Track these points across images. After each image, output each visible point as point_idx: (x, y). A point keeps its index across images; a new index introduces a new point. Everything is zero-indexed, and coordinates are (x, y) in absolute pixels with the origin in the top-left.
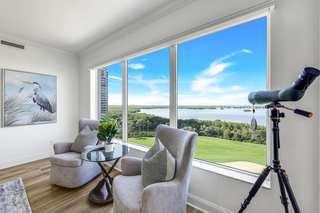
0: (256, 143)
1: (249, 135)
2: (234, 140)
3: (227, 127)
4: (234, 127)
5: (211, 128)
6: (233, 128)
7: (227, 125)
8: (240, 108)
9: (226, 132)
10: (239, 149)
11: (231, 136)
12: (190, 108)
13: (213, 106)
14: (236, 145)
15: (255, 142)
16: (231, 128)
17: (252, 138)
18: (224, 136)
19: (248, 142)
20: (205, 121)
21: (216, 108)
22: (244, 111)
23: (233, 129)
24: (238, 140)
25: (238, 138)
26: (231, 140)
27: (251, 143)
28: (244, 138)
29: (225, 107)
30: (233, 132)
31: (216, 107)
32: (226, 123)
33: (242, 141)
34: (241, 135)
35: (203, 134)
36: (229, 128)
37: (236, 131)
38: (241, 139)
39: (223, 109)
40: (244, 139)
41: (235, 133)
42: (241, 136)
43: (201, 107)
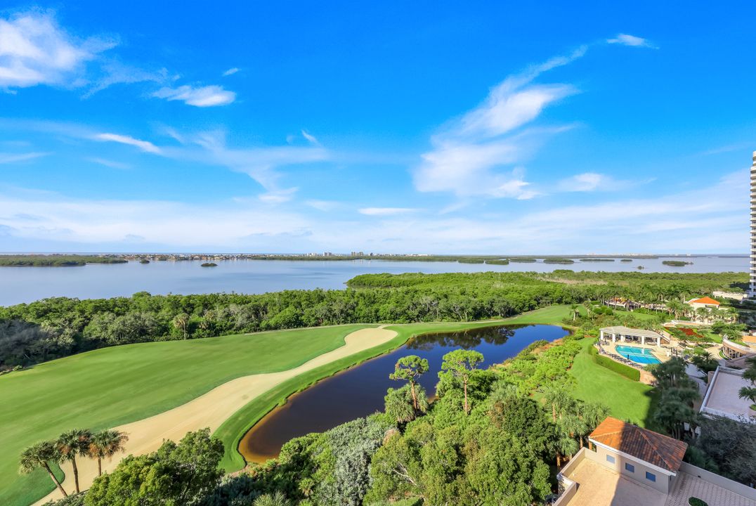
0: (245, 332)
1: (230, 318)
2: (199, 337)
3: (177, 308)
4: (193, 304)
5: (133, 319)
6: (193, 308)
7: (175, 304)
8: (193, 259)
9: (177, 322)
10: (215, 354)
11: (191, 329)
12: (21, 264)
13: (114, 256)
14: (208, 347)
15: (243, 331)
16: (188, 310)
17: (238, 323)
18: (173, 334)
19: (230, 334)
20: (107, 302)
21: (125, 262)
22: (202, 266)
23: (192, 312)
24: (209, 335)
25: (208, 331)
26: (191, 338)
27: (236, 333)
28: (221, 326)
29: (154, 257)
30: (194, 318)
31: (125, 257)
32: (175, 298)
33: (217, 333)
34: (214, 321)
35: (104, 339)
36: (184, 309)
37: (201, 314)
38: (215, 330)
39: (148, 262)
40: (221, 330)
41: (202, 319)
42: (214, 324)
43: (70, 260)
